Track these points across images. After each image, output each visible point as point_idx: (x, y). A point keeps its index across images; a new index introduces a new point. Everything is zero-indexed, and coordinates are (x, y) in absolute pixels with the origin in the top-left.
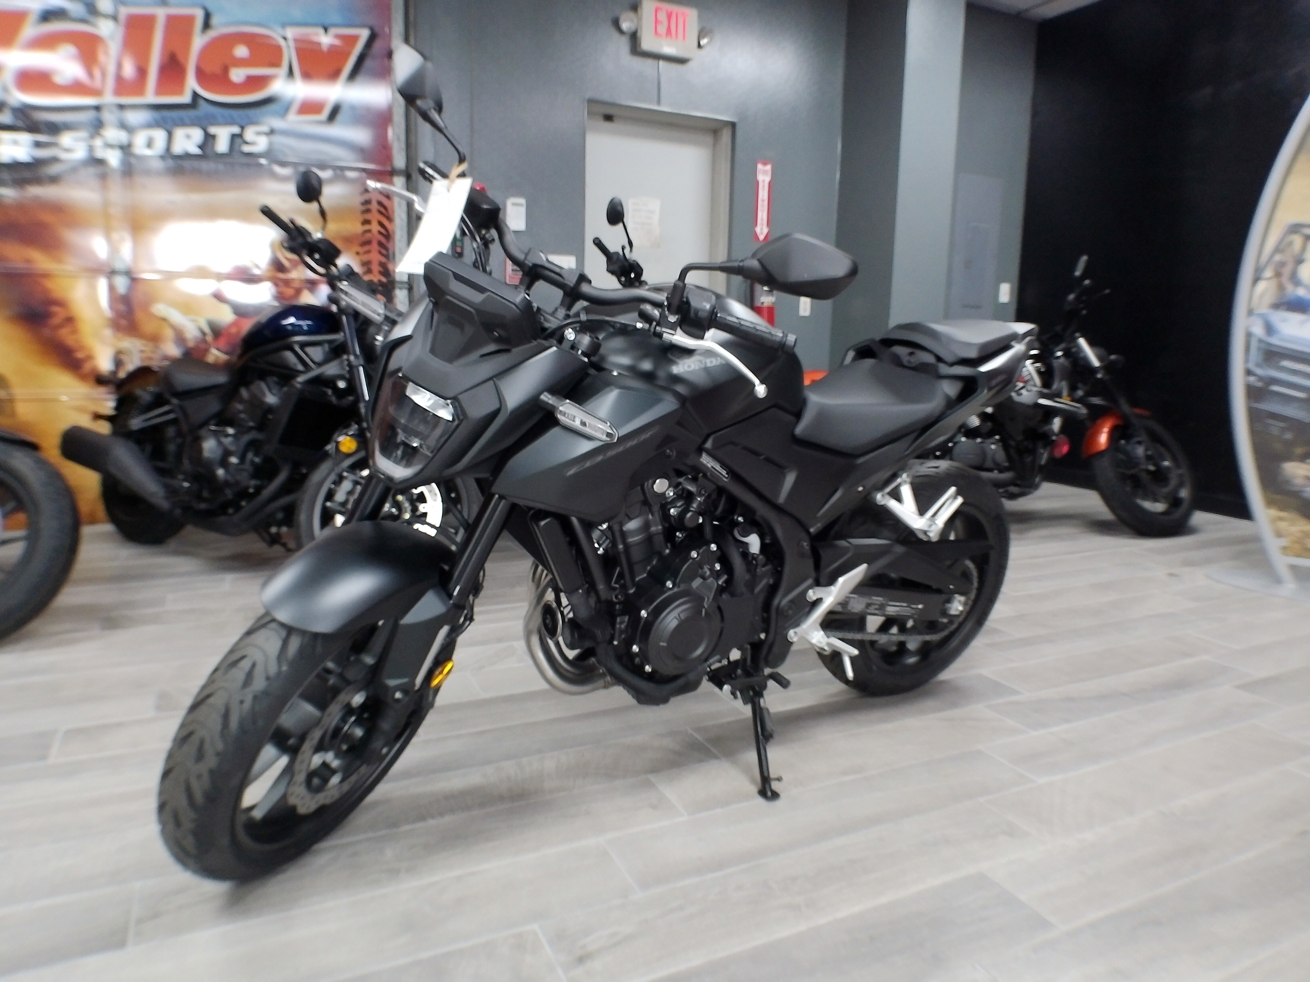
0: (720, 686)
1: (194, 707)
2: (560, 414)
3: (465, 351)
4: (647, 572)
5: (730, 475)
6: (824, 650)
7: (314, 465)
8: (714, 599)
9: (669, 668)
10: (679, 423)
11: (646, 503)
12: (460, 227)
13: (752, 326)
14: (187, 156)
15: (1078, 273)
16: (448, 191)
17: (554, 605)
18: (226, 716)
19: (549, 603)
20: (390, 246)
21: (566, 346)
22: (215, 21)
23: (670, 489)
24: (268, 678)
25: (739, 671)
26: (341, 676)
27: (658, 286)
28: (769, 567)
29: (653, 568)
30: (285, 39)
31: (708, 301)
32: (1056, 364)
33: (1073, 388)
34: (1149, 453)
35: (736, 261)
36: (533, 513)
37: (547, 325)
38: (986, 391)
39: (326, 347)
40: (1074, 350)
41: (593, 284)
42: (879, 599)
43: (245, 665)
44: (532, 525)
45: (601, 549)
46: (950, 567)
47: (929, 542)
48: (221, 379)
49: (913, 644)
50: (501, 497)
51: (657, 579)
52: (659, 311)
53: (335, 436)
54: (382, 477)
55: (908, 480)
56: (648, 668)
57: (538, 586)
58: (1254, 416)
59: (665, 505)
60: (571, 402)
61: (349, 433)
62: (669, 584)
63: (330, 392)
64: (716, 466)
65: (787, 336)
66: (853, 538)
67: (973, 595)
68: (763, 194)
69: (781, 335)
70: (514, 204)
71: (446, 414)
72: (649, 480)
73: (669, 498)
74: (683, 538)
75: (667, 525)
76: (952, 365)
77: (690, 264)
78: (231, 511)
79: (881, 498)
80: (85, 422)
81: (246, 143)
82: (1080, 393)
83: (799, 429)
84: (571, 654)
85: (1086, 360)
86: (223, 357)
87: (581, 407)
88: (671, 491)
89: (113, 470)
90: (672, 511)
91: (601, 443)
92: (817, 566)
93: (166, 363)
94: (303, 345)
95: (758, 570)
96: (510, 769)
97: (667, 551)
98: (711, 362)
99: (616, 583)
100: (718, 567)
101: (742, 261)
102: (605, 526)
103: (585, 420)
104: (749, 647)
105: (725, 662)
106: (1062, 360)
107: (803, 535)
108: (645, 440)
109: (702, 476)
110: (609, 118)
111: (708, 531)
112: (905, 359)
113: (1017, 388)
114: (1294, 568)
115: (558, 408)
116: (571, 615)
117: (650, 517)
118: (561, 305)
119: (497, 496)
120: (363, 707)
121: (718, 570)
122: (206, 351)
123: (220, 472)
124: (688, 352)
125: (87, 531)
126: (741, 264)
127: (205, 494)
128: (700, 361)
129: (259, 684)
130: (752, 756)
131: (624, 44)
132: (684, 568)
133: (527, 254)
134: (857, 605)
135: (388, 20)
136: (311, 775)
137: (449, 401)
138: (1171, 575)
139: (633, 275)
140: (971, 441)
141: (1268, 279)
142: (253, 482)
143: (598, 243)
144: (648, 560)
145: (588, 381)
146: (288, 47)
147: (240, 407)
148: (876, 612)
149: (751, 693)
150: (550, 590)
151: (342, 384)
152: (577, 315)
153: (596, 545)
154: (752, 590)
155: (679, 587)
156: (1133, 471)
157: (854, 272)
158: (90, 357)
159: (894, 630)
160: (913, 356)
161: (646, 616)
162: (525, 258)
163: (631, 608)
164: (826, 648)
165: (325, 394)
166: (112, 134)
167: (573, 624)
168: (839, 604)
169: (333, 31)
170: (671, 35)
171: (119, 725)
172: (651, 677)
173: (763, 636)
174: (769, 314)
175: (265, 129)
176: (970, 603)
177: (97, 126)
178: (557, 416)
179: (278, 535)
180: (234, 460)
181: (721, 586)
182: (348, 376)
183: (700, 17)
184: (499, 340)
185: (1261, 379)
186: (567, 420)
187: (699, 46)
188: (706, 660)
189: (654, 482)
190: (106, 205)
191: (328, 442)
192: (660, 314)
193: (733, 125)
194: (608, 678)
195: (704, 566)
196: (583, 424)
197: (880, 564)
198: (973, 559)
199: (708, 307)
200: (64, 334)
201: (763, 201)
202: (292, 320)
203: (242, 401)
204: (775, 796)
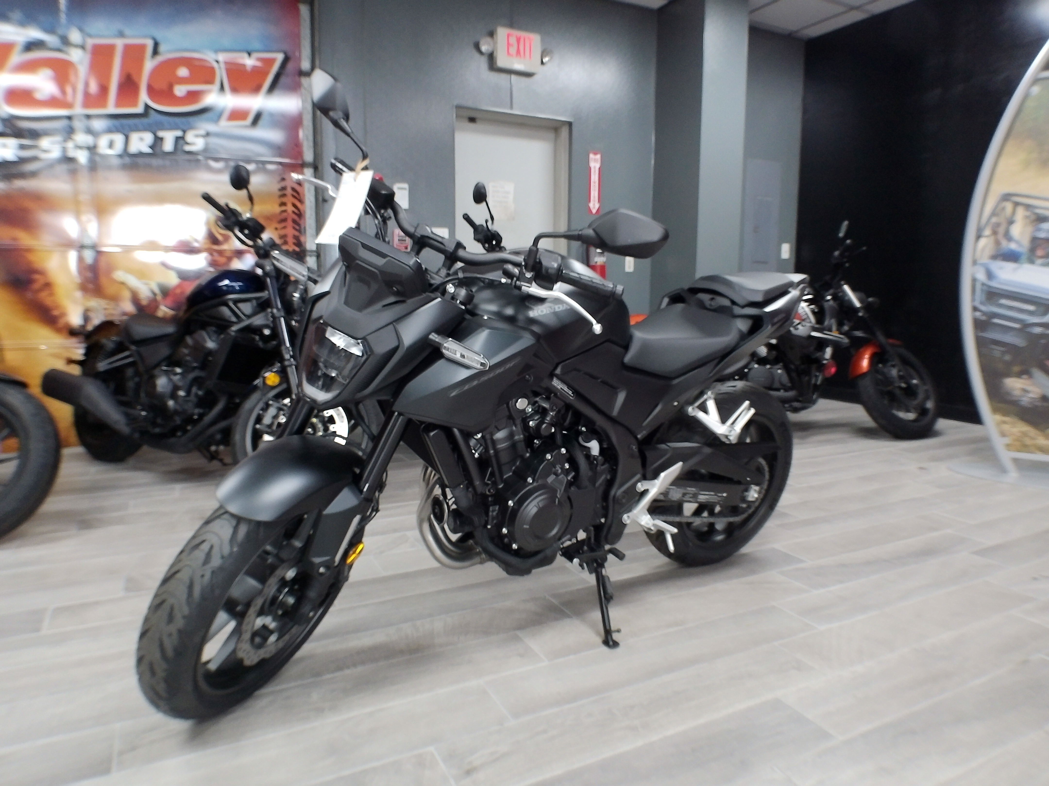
0: (571, 559)
1: (166, 581)
2: (444, 349)
3: (370, 302)
4: (512, 471)
5: (575, 394)
6: (652, 530)
7: (246, 396)
8: (565, 490)
9: (531, 546)
10: (535, 355)
11: (510, 417)
12: (365, 208)
13: (590, 279)
14: (141, 154)
15: (841, 235)
16: (355, 180)
17: (441, 498)
18: (191, 587)
19: (437, 496)
20: (301, 222)
21: (447, 297)
22: (162, 48)
23: (529, 406)
24: (223, 557)
25: (585, 548)
26: (277, 556)
27: (516, 250)
28: (606, 466)
29: (517, 468)
30: (217, 62)
31: (556, 260)
32: (826, 305)
33: (840, 325)
34: (901, 373)
35: (576, 230)
36: (424, 427)
37: (432, 282)
38: (770, 327)
39: (254, 302)
40: (840, 294)
41: (467, 250)
42: (692, 490)
43: (205, 547)
44: (424, 436)
45: (477, 454)
46: (747, 463)
47: (731, 445)
48: (170, 329)
49: (720, 525)
50: (400, 414)
51: (520, 476)
52: (518, 270)
53: (263, 373)
54: (308, 400)
55: (713, 396)
56: (515, 546)
57: (428, 484)
58: (981, 343)
59: (525, 419)
60: (453, 340)
61: (273, 370)
62: (530, 480)
63: (257, 338)
64: (564, 388)
65: (616, 287)
66: (670, 442)
67: (765, 486)
68: (595, 177)
69: (612, 286)
70: (400, 188)
71: (357, 351)
72: (513, 399)
73: (528, 413)
74: (539, 444)
75: (527, 434)
76: (743, 307)
77: (542, 233)
78: (179, 434)
79: (691, 411)
80: (60, 365)
81: (187, 143)
82: (846, 328)
83: (628, 358)
84: (454, 537)
85: (850, 302)
86: (170, 312)
87: (460, 344)
88: (530, 408)
89: (84, 403)
90: (531, 423)
91: (477, 371)
92: (644, 464)
93: (125, 318)
94: (236, 302)
95: (598, 468)
96: (407, 629)
97: (528, 455)
98: (559, 308)
99: (488, 480)
100: (567, 466)
101: (580, 230)
102: (479, 436)
103: (464, 353)
104: (592, 528)
105: (574, 541)
106: (831, 303)
107: (633, 441)
108: (510, 368)
109: (553, 396)
110: (472, 120)
111: (559, 439)
112: (708, 303)
113: (795, 324)
114: (1016, 461)
115: (443, 345)
116: (454, 507)
117: (514, 428)
118: (443, 266)
119: (396, 413)
120: (294, 580)
121: (567, 469)
122: (157, 307)
123: (171, 403)
124: (541, 300)
125: (66, 452)
126: (580, 233)
127: (159, 421)
128: (550, 307)
129: (216, 562)
130: (597, 615)
131: (483, 63)
132: (541, 467)
133: (416, 228)
134: (676, 495)
135: (298, 46)
136: (255, 634)
137: (359, 341)
138: (921, 468)
139: (494, 243)
140: (762, 367)
141: (987, 236)
142: (197, 411)
143: (467, 218)
144: (513, 461)
145: (465, 324)
146: (220, 68)
147: (186, 351)
148: (691, 499)
149: (595, 565)
150: (438, 486)
151: (267, 332)
152: (456, 273)
153: (473, 451)
154: (594, 484)
155: (537, 482)
156: (890, 388)
157: (666, 237)
158: (63, 315)
159: (705, 514)
160: (714, 300)
161: (512, 505)
162: (415, 231)
163: (500, 499)
164: (652, 528)
165: (254, 339)
166: (81, 138)
167: (456, 514)
168: (661, 494)
169: (255, 55)
170: (520, 56)
171: (96, 603)
172: (516, 553)
173: (603, 520)
174: (602, 271)
175: (202, 132)
176: (763, 491)
177: (70, 132)
178: (442, 350)
179: (217, 452)
180: (182, 393)
181: (570, 481)
182: (271, 325)
183: (542, 41)
184: (397, 294)
185: (984, 313)
186: (450, 354)
187: (542, 63)
188: (560, 539)
189: (517, 401)
190: (76, 194)
191: (256, 377)
192: (519, 272)
193: (570, 124)
194: (484, 556)
195: (557, 466)
196: (463, 356)
197: (692, 462)
198: (765, 458)
199: (555, 265)
200: (43, 296)
201: (595, 183)
202: (226, 282)
203: (187, 346)
204: (615, 644)
